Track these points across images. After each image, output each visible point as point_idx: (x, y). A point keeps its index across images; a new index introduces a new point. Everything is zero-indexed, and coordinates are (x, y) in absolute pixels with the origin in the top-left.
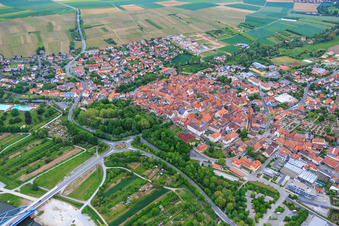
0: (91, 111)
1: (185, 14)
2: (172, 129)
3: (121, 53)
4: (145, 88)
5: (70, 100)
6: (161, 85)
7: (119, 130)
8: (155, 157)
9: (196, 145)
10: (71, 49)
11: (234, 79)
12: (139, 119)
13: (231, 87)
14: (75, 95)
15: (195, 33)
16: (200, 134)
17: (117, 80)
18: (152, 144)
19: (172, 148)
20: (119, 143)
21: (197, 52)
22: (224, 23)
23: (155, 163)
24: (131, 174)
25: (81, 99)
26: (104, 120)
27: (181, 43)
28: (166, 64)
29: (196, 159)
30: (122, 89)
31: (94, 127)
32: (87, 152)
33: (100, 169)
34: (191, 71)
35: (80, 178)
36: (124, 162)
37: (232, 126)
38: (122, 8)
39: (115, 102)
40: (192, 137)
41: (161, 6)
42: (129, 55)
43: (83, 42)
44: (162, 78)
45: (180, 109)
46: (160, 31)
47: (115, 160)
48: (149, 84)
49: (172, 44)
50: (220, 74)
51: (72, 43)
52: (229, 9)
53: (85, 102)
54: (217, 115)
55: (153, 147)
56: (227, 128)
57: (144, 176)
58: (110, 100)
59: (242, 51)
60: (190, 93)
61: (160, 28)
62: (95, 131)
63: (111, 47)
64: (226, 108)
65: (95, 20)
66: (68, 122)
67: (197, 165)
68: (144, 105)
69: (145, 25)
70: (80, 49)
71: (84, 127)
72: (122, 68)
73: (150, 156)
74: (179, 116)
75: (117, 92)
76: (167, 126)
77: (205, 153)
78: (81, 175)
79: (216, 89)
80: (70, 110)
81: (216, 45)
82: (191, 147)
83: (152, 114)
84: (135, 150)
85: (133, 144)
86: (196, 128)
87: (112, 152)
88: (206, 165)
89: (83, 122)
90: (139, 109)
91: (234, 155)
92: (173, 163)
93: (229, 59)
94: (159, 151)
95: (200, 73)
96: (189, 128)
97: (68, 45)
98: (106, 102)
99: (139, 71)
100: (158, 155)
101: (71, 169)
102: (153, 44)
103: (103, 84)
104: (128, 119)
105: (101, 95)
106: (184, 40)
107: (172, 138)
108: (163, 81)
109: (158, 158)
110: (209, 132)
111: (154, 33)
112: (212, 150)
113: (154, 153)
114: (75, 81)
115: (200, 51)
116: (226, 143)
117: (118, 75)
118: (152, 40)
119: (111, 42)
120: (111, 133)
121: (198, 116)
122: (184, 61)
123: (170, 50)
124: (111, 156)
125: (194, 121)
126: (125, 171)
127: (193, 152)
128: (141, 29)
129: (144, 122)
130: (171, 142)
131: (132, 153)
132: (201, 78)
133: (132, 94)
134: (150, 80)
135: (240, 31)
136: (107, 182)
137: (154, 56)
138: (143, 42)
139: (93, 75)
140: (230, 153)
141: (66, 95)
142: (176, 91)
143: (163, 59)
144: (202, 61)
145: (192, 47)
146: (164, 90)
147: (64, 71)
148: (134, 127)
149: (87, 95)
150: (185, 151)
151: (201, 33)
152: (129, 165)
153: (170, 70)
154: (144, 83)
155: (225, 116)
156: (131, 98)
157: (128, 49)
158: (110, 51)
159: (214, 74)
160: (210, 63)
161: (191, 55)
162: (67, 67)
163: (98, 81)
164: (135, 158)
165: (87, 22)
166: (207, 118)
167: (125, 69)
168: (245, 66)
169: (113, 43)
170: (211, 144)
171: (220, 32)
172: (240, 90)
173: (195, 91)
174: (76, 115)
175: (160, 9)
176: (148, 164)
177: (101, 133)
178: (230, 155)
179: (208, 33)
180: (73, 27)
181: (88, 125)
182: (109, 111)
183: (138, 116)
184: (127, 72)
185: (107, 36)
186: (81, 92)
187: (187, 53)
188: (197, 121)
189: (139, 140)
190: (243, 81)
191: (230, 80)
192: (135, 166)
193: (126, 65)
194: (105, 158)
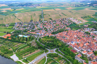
0: (44, 39)
1: (74, 11)
2: (69, 48)
3: (53, 22)
4: (60, 33)
5: (38, 35)
6: (65, 33)
7: (52, 46)
8: (63, 57)
9: (77, 54)
10: (40, 20)
11: (91, 33)
12: (58, 43)
13: (90, 35)
14: (40, 34)
15: (77, 17)
16: (78, 50)
17: (52, 30)
18: (62, 52)
19: (69, 54)
20: (51, 50)
21: (78, 23)
22: (87, 14)
23: (63, 58)
24: (55, 61)
25: (41, 35)
26: (47, 42)
27: (73, 20)
28: (67, 26)
29: (77, 59)
30: (53, 33)
31: (44, 44)
32: (42, 52)
33: (45, 58)
34: (76, 29)
35: (39, 60)
36: (53, 56)
37: (91, 49)
38: (55, 10)
39: (51, 37)
40: (76, 51)
41: (66, 9)
42: (56, 23)
43: (43, 19)
44: (66, 31)
45: (72, 41)
46: (66, 16)
47: (50, 55)
48: (62, 32)
49: (70, 20)
50: (86, 31)
51: (40, 19)
52: (89, 10)
53: (42, 36)
54: (85, 45)
55: (62, 53)
56: (89, 50)
57: (59, 62)
58: (50, 36)
59: (94, 24)
60: (75, 36)
61: (66, 15)
62: (44, 45)
63: (51, 21)
64: (88, 43)
65: (47, 13)
66: (37, 42)
67: (77, 62)
68: (60, 39)
69: (61, 14)
70: (42, 21)
71: (42, 44)
72: (54, 27)
73: (61, 56)
74: (71, 43)
75: (52, 34)
76: (67, 46)
77: (80, 58)
78: (39, 59)
79: (84, 36)
80: (38, 38)
81: (84, 21)
82: (76, 55)
83: (62, 42)
84: (56, 53)
85: (56, 51)
86: (77, 48)
87: (49, 53)
88: (81, 62)
89: (41, 42)
90: (58, 40)
91: (92, 60)
92: (69, 60)
93: (89, 26)
94: (64, 55)
95: (79, 30)
96: (75, 48)
97: (39, 19)
98: (48, 37)
99: (59, 28)
100: (64, 56)
101: (37, 56)
102: (63, 20)
103: (48, 31)
104: (55, 43)
105: (47, 35)
106: (74, 19)
107: (69, 51)
108: (66, 32)
109: (64, 57)
110: (82, 50)
111: (64, 17)
112: (83, 57)
113: (62, 55)
114: (40, 30)
115: (79, 23)
116: (89, 55)
117: (52, 29)
118: (63, 19)
119: (51, 19)
120: (49, 47)
121: (78, 44)
122: (73, 26)
123: (69, 22)
124: (49, 54)
125: (77, 46)
126: (53, 60)
127: (76, 56)
128: (60, 15)
129: (60, 44)
130: (69, 52)
131: (55, 54)
132: (79, 32)
133: (56, 35)
134: (62, 31)
135: (93, 17)
136: (47, 62)
137: (64, 24)
138: (60, 19)
139: (45, 28)
140: (90, 59)
141: (37, 34)
142: (70, 35)
143: (66, 25)
144: (79, 26)
145: (76, 22)
146: (67, 35)
147: (37, 27)
148: (56, 46)
149: (43, 34)
150: (73, 56)
151: (79, 17)
152: (54, 58)
153: (69, 28)
154: (60, 32)
155: (88, 45)
156: (56, 36)
157: (56, 21)
158: (50, 22)
159: (84, 30)
160: (82, 27)
161: (76, 24)
162: (38, 26)
163: (46, 30)
164: (56, 56)
165: (44, 13)
166: (81, 45)
167: (55, 27)
168: (95, 29)
169: (52, 19)
170: (83, 55)
171: (86, 17)
172: (94, 37)
173: (77, 36)
174: (40, 40)
175: (66, 10)
176: (60, 59)
177: (46, 46)
178: (90, 60)
179: (82, 17)
180: (41, 15)
181: (43, 43)
182: (49, 39)
183: (58, 42)
184: (55, 28)
185: (50, 17)
186: (41, 33)
187: (74, 23)
188: (78, 46)
189: (58, 50)
190: (95, 34)
191: (90, 33)
192: (56, 58)
193: (55, 26)
194: (47, 54)
